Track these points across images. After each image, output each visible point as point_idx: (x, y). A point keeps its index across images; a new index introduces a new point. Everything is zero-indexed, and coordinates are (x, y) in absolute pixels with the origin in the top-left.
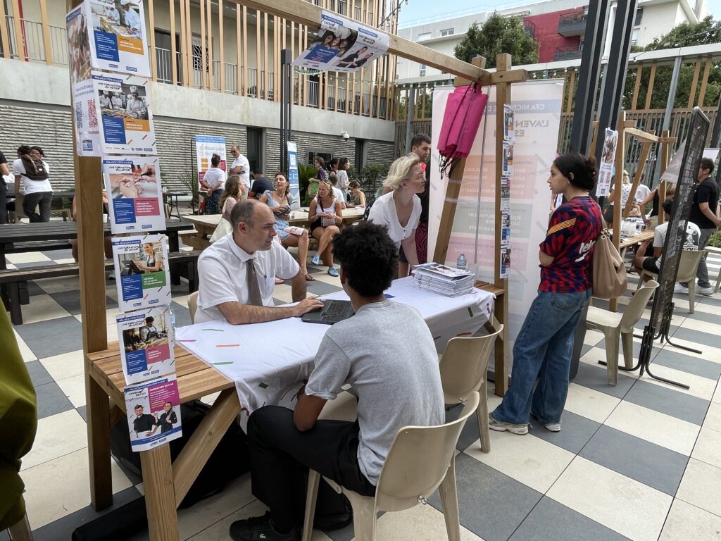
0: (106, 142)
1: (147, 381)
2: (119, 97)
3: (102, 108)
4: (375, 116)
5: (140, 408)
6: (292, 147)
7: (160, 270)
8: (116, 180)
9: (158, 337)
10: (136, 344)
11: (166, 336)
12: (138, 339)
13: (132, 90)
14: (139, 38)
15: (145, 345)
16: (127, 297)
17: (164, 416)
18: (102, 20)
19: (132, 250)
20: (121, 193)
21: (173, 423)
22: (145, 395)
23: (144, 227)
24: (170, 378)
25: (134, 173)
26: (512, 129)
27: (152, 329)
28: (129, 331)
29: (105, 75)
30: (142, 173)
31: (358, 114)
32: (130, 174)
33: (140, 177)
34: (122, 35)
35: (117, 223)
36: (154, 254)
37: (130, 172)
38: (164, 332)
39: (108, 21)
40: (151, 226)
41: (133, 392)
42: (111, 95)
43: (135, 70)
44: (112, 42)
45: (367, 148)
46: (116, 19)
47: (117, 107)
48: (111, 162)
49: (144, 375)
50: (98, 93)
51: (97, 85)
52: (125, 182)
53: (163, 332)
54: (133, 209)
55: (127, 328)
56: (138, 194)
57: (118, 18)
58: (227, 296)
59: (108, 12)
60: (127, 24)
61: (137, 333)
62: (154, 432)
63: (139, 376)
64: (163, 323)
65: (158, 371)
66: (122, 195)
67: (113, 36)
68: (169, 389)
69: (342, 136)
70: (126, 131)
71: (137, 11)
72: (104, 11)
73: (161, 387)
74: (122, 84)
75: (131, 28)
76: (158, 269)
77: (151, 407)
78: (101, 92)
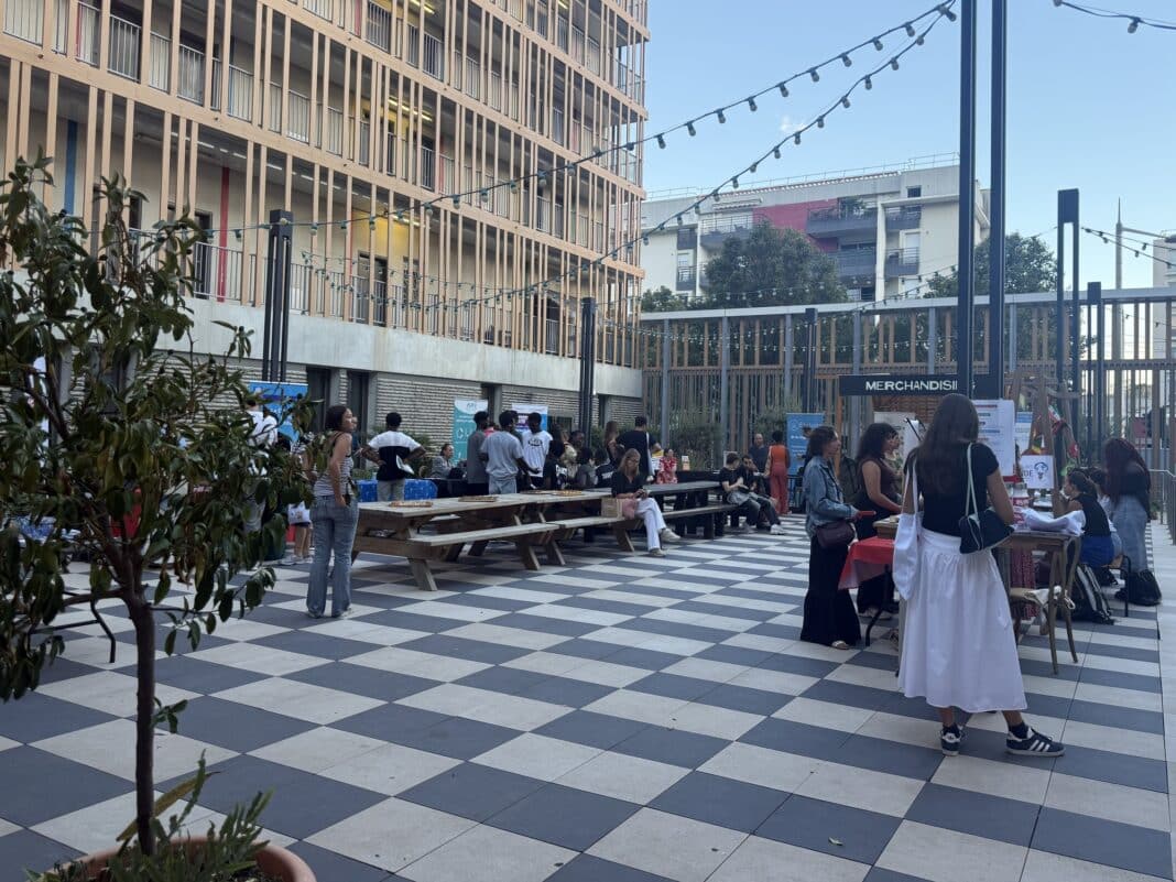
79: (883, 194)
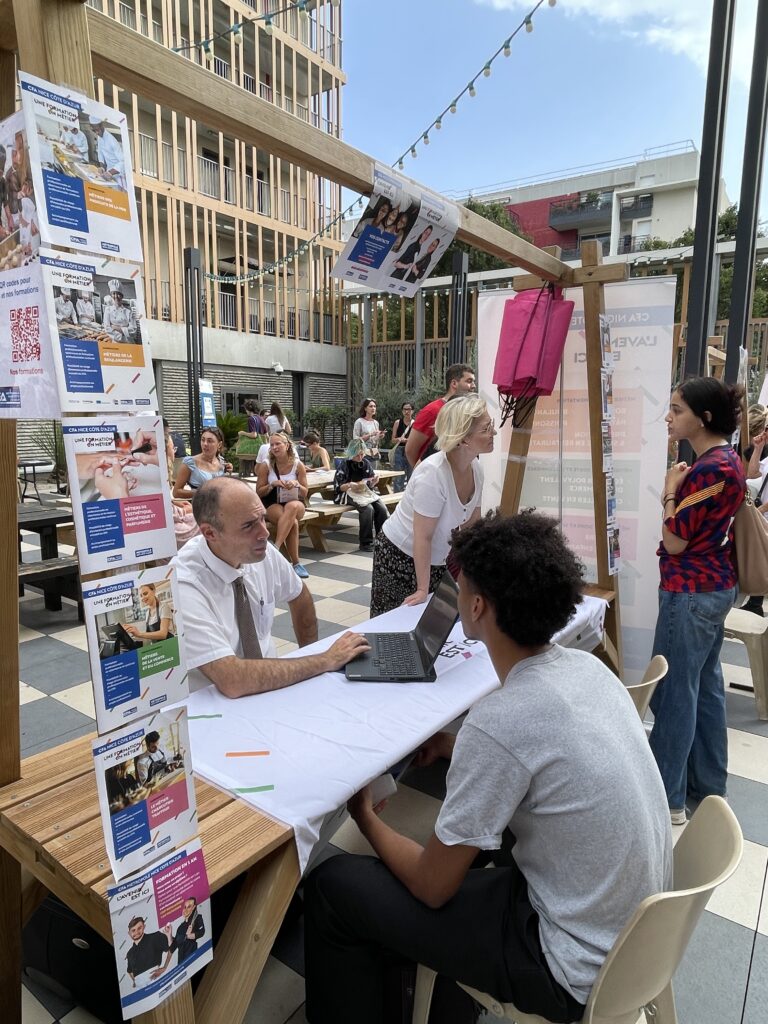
0: (70, 389)
1: (149, 864)
2: (90, 300)
3: (60, 322)
4: (317, 341)
5: (139, 924)
6: (205, 386)
7: (170, 635)
8: (88, 465)
9: (167, 771)
10: (130, 794)
11: (181, 766)
12: (132, 782)
13: (113, 287)
14: (122, 189)
15: (145, 790)
16: (113, 701)
17: (183, 929)
18: (57, 151)
19: (121, 602)
20: (97, 491)
21: (197, 938)
22: (149, 894)
23: (138, 554)
24: (190, 849)
25: (119, 449)
26: (609, 351)
27: (157, 757)
28: (116, 768)
29: (64, 256)
30: (134, 449)
31: (294, 338)
32: (112, 452)
33: (130, 457)
34: (94, 181)
35: (91, 551)
36: (158, 606)
37: (113, 447)
38: (178, 757)
39: (66, 153)
40: (150, 551)
41: (126, 892)
42: (75, 296)
43: (116, 248)
44: (75, 193)
45: (308, 385)
46: (82, 150)
47: (86, 321)
48: (78, 429)
49: (145, 853)
50: (50, 293)
51: (51, 277)
52: (104, 467)
53: (175, 759)
54: (118, 521)
55: (113, 763)
56: (128, 490)
57: (84, 148)
58: (217, 648)
59: (68, 136)
60: (101, 160)
61: (131, 769)
62: (165, 967)
63: (138, 858)
64: (176, 741)
65: (168, 839)
66: (99, 495)
67: (78, 183)
68: (189, 871)
69: (273, 370)
70: (102, 367)
71: (118, 137)
72: (61, 133)
73: (175, 871)
74: (94, 274)
75: (108, 169)
76: (166, 634)
77: (159, 916)
78: (57, 291)
79: (620, 186)
